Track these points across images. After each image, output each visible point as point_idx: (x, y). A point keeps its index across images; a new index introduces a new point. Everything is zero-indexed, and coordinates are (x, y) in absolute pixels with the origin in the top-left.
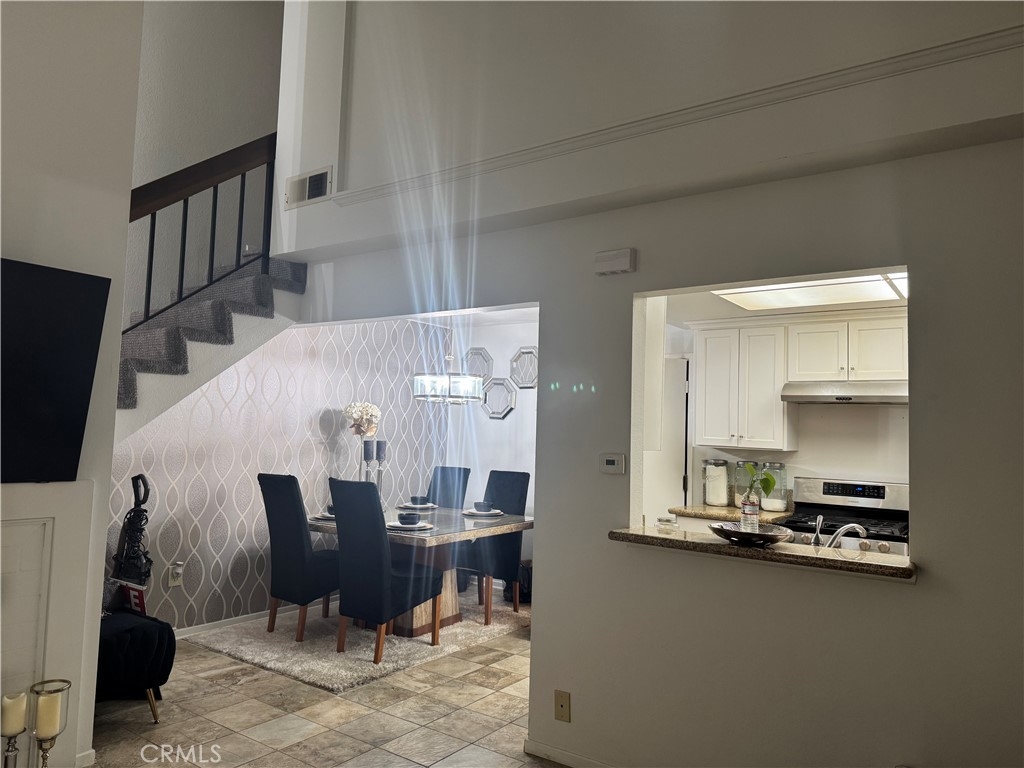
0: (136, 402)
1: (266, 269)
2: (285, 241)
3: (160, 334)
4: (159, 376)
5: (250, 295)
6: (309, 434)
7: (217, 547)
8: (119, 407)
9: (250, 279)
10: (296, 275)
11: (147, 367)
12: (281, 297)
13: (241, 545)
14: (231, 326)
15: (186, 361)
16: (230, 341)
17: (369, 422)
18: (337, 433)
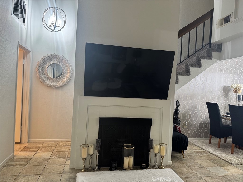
0: (178, 82)
1: (210, 47)
2: (216, 38)
3: (183, 66)
4: (183, 76)
5: (206, 54)
6: (219, 93)
7: (195, 120)
8: (176, 84)
9: (206, 50)
10: (219, 47)
11: (181, 74)
12: (214, 54)
13: (201, 120)
14: (201, 62)
15: (190, 72)
16: (201, 67)
18: (228, 93)
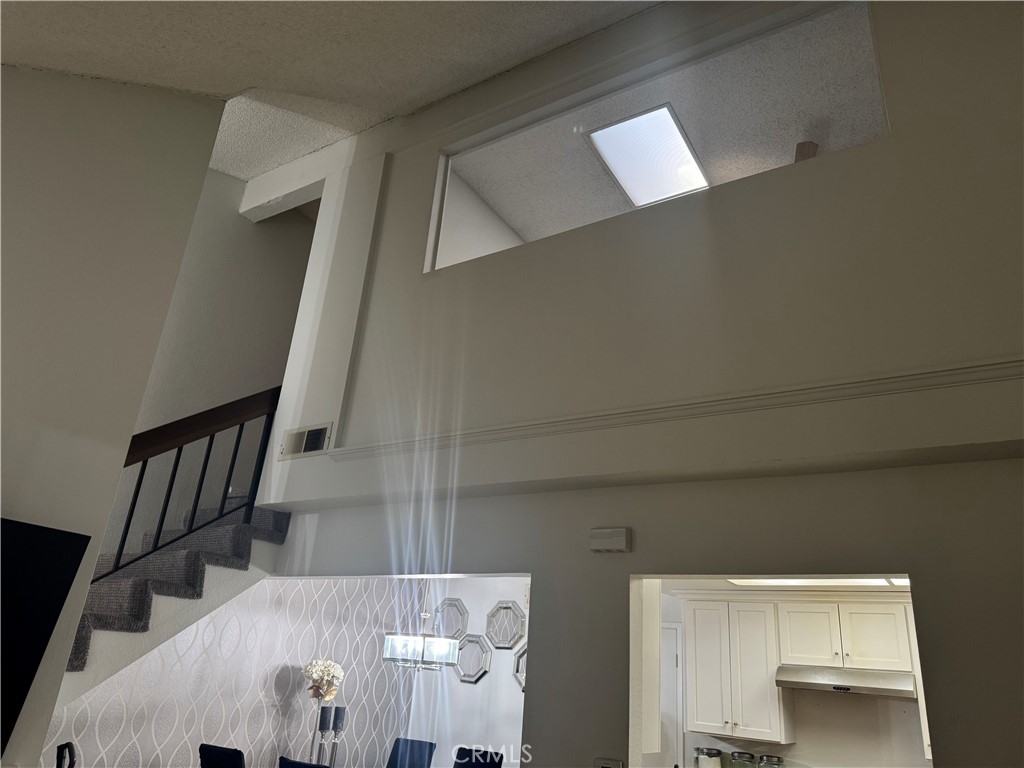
0: (84, 663)
1: (248, 519)
2: (273, 492)
3: (125, 585)
4: (116, 633)
5: (227, 544)
6: (261, 695)
8: (68, 670)
9: (230, 528)
10: (279, 525)
11: (105, 623)
12: (259, 548)
14: (202, 579)
15: (148, 618)
16: (199, 595)
17: (330, 683)
18: (292, 694)
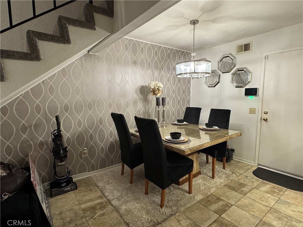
6: (136, 96)
11: (7, 55)
12: (99, 18)
13: (111, 140)
17: (158, 90)
18: (147, 95)
